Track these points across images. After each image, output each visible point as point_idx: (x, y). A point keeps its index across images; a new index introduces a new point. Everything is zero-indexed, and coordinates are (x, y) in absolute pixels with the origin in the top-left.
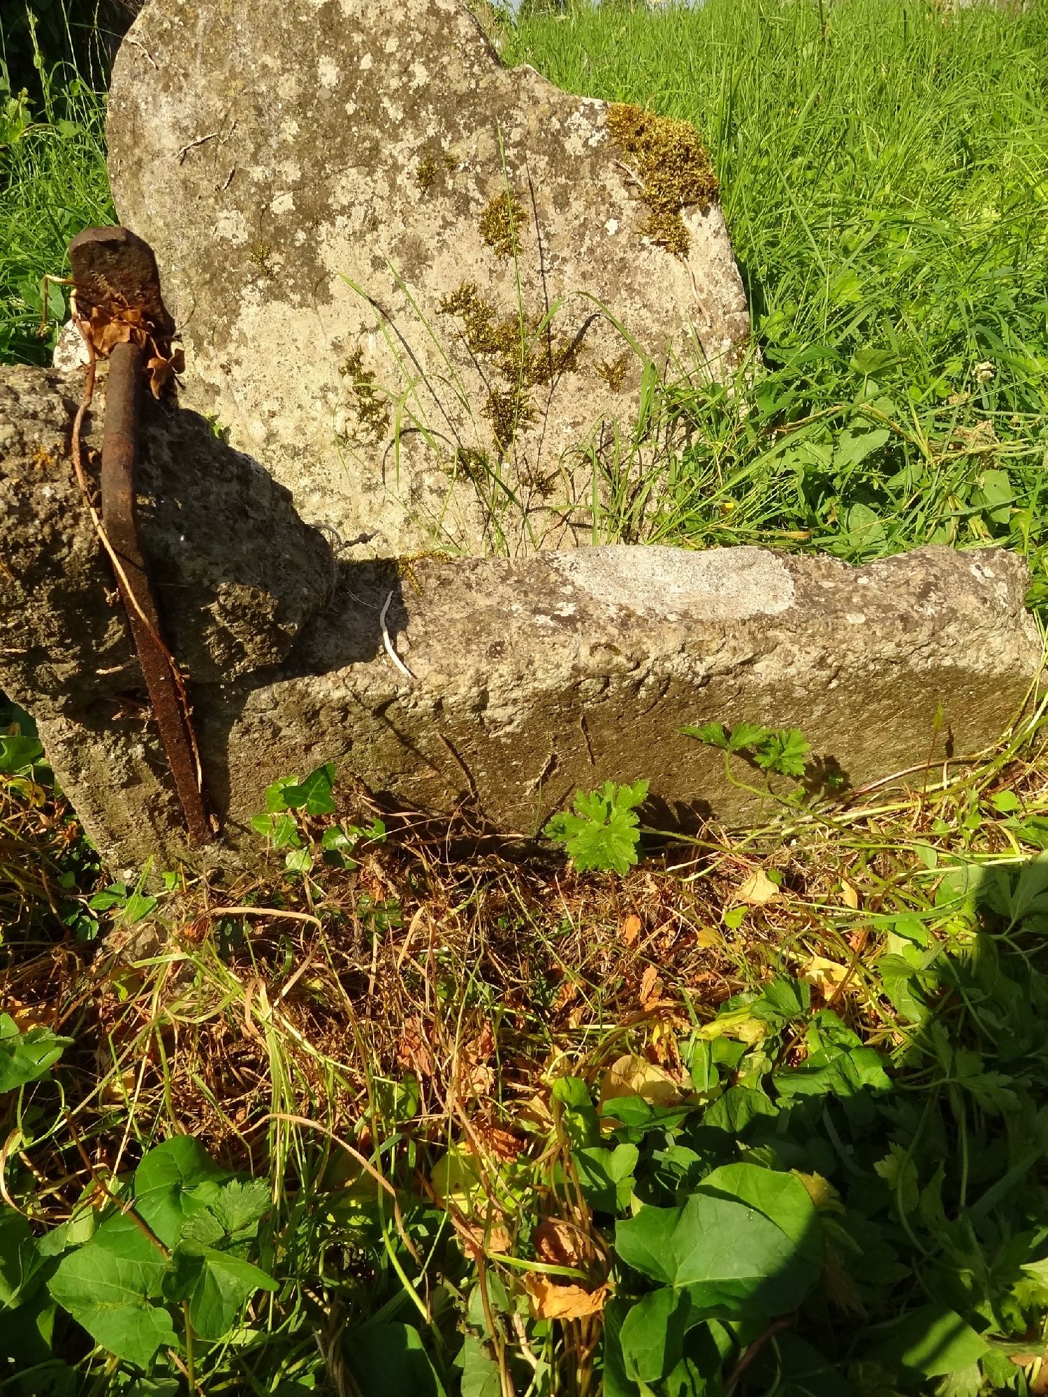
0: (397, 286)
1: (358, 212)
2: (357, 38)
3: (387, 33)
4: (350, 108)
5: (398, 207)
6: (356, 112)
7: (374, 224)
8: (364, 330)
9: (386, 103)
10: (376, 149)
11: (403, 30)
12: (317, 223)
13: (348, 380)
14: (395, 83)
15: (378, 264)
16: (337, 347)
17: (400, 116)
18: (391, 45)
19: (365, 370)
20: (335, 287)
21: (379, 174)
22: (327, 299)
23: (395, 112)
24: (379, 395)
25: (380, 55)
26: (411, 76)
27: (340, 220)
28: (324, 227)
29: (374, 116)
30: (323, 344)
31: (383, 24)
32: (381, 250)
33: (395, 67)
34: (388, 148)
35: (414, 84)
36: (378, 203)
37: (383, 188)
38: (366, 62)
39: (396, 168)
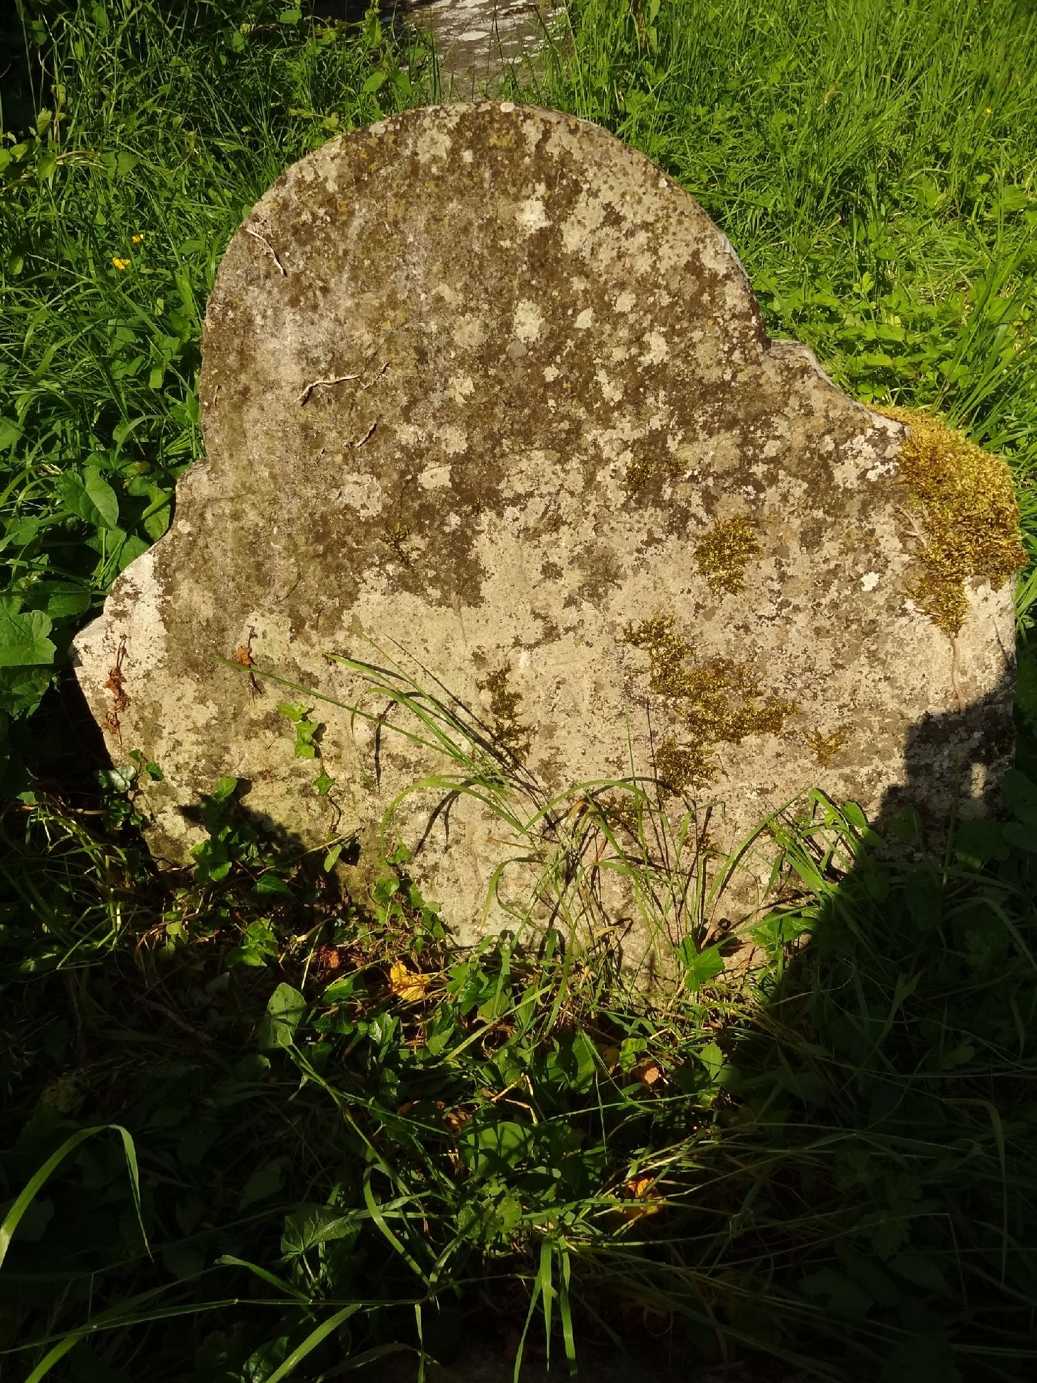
0: (570, 602)
1: (537, 505)
2: (578, 284)
3: (622, 286)
4: (550, 373)
5: (592, 509)
6: (557, 382)
7: (556, 523)
8: (517, 643)
9: (602, 376)
10: (576, 430)
11: (645, 286)
12: (477, 510)
13: (486, 697)
14: (619, 354)
15: (551, 571)
16: (479, 658)
17: (618, 396)
18: (624, 302)
19: (510, 689)
20: (486, 588)
21: (574, 463)
22: (476, 600)
23: (612, 391)
24: (522, 721)
25: (604, 311)
26: (644, 348)
27: (510, 512)
28: (486, 517)
29: (584, 390)
30: (462, 651)
31: (617, 271)
32: (559, 556)
33: (623, 333)
34: (592, 434)
35: (646, 360)
36: (566, 501)
37: (576, 481)
38: (584, 320)
39: (599, 461)
